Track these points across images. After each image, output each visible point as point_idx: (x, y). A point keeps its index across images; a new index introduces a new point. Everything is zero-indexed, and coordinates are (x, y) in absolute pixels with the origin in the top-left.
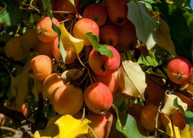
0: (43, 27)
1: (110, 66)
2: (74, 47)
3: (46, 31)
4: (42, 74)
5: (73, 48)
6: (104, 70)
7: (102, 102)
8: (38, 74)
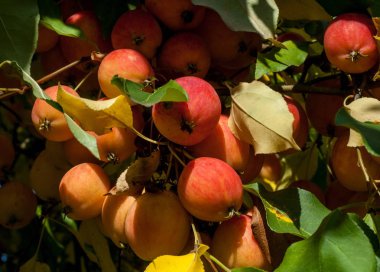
0: (43, 115)
1: (198, 117)
2: (114, 118)
3: (51, 120)
4: (90, 203)
5: (114, 122)
6: (190, 131)
7: (217, 195)
8: (84, 206)
